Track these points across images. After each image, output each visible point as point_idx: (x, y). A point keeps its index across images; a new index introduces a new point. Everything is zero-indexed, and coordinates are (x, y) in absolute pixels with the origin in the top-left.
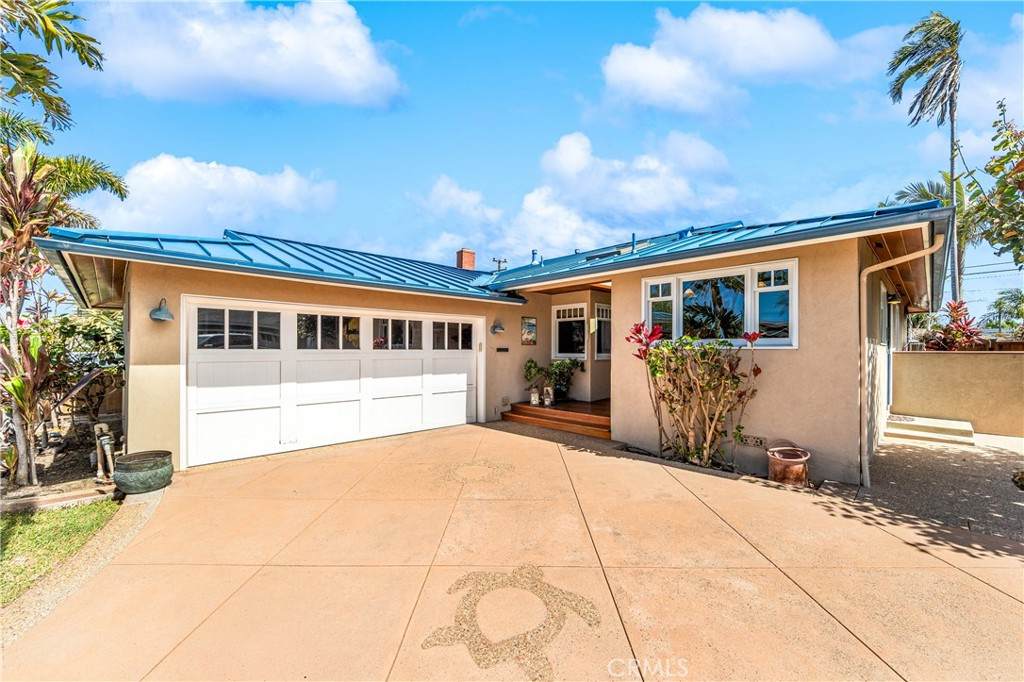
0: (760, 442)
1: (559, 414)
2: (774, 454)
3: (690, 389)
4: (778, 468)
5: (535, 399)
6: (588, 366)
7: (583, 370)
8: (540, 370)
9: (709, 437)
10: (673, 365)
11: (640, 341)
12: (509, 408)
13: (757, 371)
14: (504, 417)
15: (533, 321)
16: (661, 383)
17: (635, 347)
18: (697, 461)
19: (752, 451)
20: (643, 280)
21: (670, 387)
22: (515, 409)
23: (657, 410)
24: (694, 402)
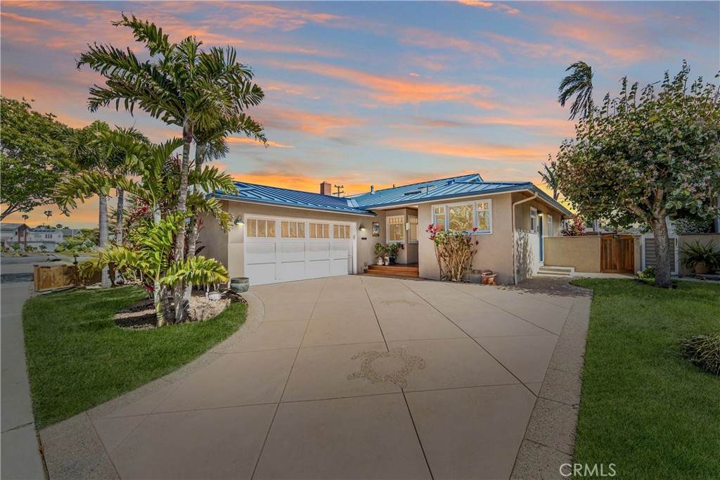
0: (480, 272)
1: (393, 268)
2: (484, 275)
3: (452, 251)
4: (485, 280)
5: (380, 263)
6: (405, 247)
7: (403, 248)
8: (383, 248)
9: (460, 270)
10: (445, 242)
11: (432, 232)
12: (367, 268)
13: (477, 243)
14: (365, 272)
15: (377, 224)
16: (440, 249)
17: (430, 234)
18: (455, 280)
19: (477, 276)
20: (432, 206)
21: (444, 251)
22: (370, 267)
23: (439, 261)
24: (454, 256)
